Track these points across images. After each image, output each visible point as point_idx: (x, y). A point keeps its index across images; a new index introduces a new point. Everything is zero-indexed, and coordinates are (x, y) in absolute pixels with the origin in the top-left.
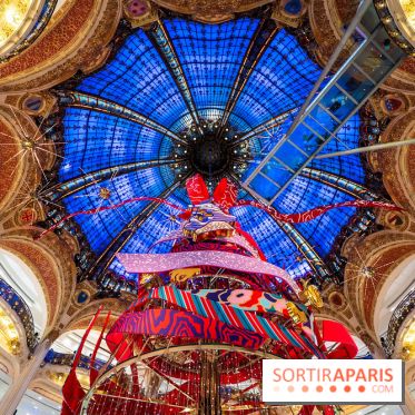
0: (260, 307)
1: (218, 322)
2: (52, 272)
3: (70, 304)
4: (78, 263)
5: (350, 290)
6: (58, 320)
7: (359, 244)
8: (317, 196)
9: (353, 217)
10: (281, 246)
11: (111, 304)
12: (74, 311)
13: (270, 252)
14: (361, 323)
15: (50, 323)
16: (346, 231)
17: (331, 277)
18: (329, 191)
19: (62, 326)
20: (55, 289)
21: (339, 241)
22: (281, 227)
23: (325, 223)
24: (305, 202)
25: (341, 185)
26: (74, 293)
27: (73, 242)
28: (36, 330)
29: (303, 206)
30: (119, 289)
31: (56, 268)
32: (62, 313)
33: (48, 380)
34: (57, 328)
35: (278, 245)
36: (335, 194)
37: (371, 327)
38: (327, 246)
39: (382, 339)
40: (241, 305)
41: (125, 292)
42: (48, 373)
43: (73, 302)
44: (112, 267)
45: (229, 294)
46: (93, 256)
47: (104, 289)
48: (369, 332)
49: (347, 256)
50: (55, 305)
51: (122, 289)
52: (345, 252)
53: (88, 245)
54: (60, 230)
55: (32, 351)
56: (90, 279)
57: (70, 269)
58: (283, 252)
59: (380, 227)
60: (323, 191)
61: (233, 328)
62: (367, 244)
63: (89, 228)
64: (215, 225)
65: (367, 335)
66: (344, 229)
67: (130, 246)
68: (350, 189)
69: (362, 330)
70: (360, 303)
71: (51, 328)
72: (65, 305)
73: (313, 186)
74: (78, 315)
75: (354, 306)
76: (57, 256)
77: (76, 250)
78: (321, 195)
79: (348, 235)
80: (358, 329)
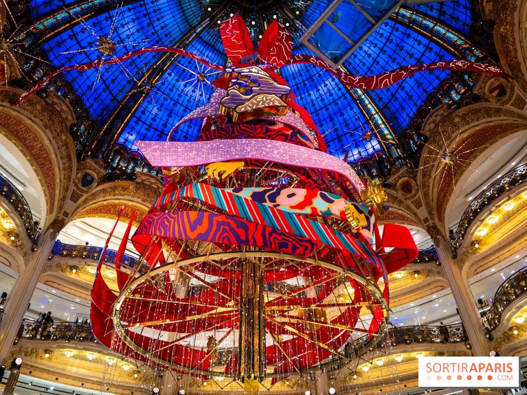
0: (314, 209)
1: (265, 227)
2: (42, 148)
3: (73, 188)
4: (75, 136)
5: (424, 175)
6: (60, 208)
7: (447, 119)
8: (401, 48)
9: (445, 81)
10: (346, 116)
11: (125, 189)
12: (79, 197)
13: (330, 125)
14: (431, 214)
15: (50, 211)
16: (432, 100)
17: (404, 159)
18: (419, 43)
19: (66, 214)
20: (51, 169)
21: (422, 113)
22: (348, 91)
23: (408, 88)
24: (384, 57)
25: (437, 34)
26: (76, 175)
27: (64, 107)
28: (35, 219)
29: (382, 62)
30: (133, 169)
31: (47, 142)
32: (64, 199)
33: (60, 274)
34: (61, 216)
35: (342, 115)
36: (427, 47)
37: (441, 219)
38: (405, 119)
39: (451, 232)
40: (292, 207)
41: (142, 173)
42: (58, 265)
43: (76, 185)
44: (121, 140)
45: (278, 193)
46: (94, 127)
47: (113, 168)
48: (438, 224)
49: (428, 134)
50: (54, 189)
51: (138, 170)
52: (427, 129)
53: (86, 110)
54: (45, 90)
55: (35, 242)
56: (94, 156)
57: (66, 144)
58: (347, 125)
59: (477, 99)
60: (411, 41)
61: (282, 233)
62: (457, 120)
63: (84, 88)
64: (262, 100)
65: (435, 227)
66: (431, 97)
67: (143, 112)
68: (448, 41)
69: (430, 222)
70: (434, 192)
71: (53, 217)
72: (66, 189)
73: (398, 34)
74: (85, 202)
75: (426, 195)
76: (46, 127)
77: (70, 119)
78: (408, 48)
79: (434, 106)
80: (426, 220)
